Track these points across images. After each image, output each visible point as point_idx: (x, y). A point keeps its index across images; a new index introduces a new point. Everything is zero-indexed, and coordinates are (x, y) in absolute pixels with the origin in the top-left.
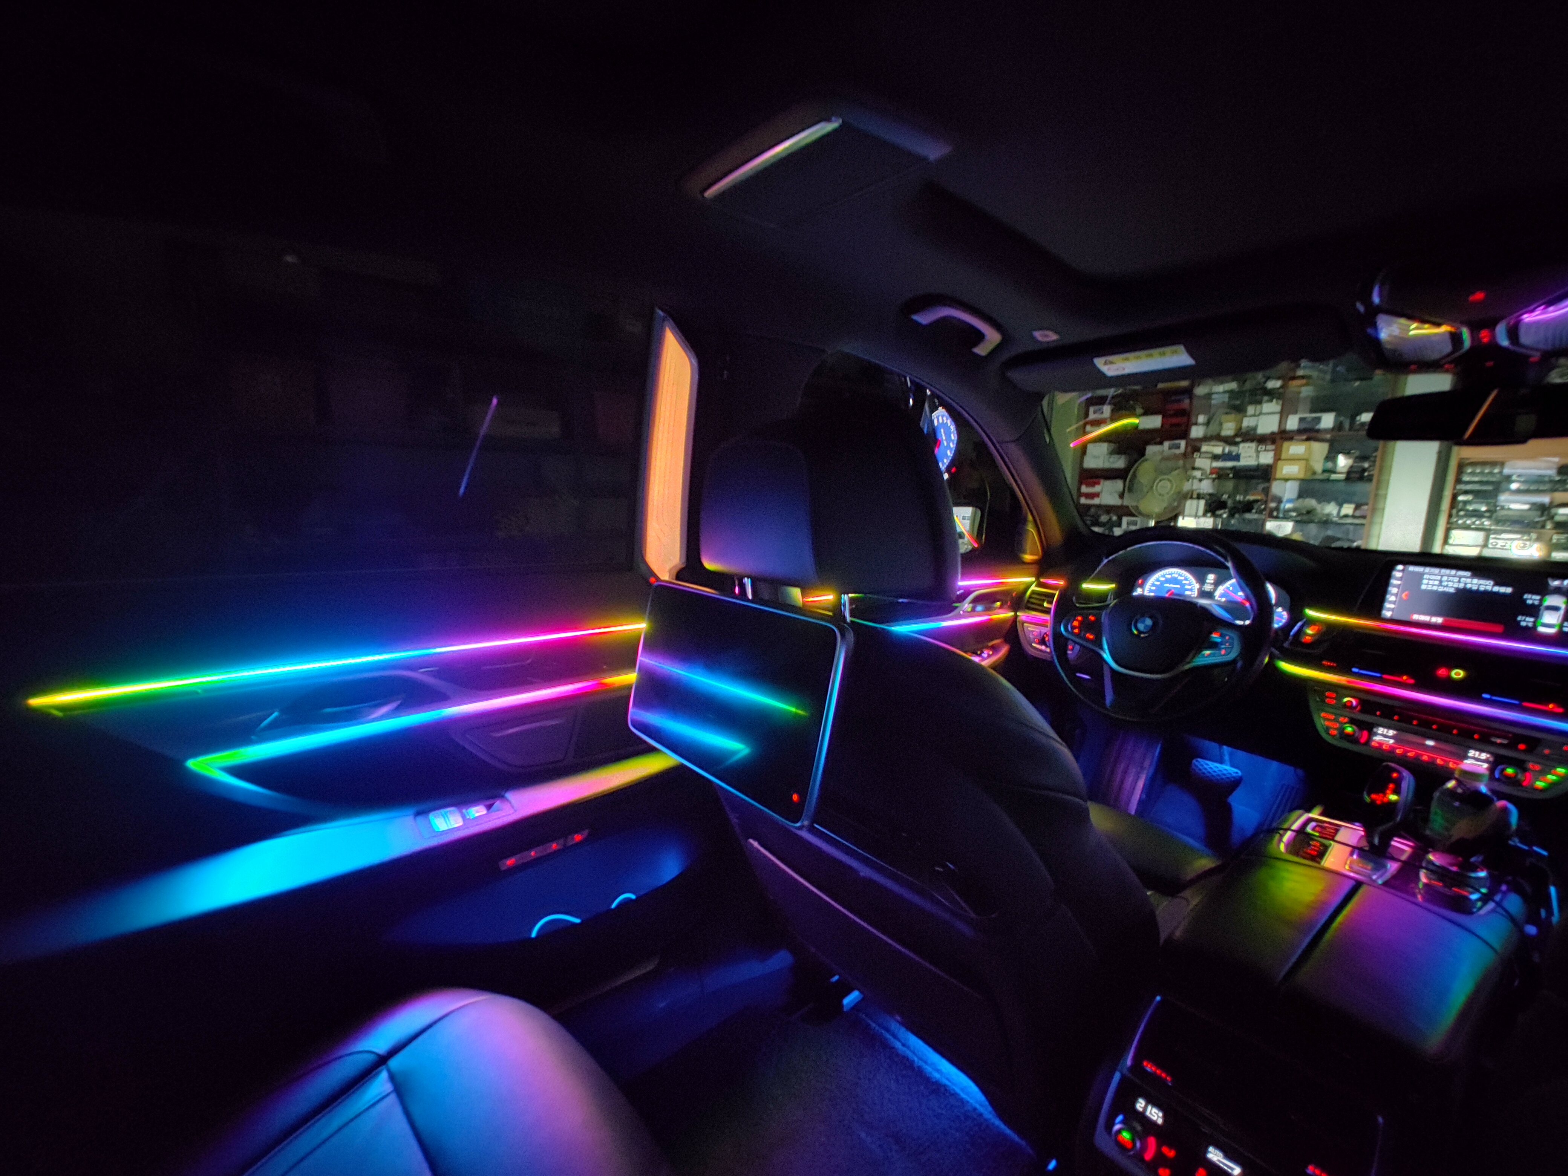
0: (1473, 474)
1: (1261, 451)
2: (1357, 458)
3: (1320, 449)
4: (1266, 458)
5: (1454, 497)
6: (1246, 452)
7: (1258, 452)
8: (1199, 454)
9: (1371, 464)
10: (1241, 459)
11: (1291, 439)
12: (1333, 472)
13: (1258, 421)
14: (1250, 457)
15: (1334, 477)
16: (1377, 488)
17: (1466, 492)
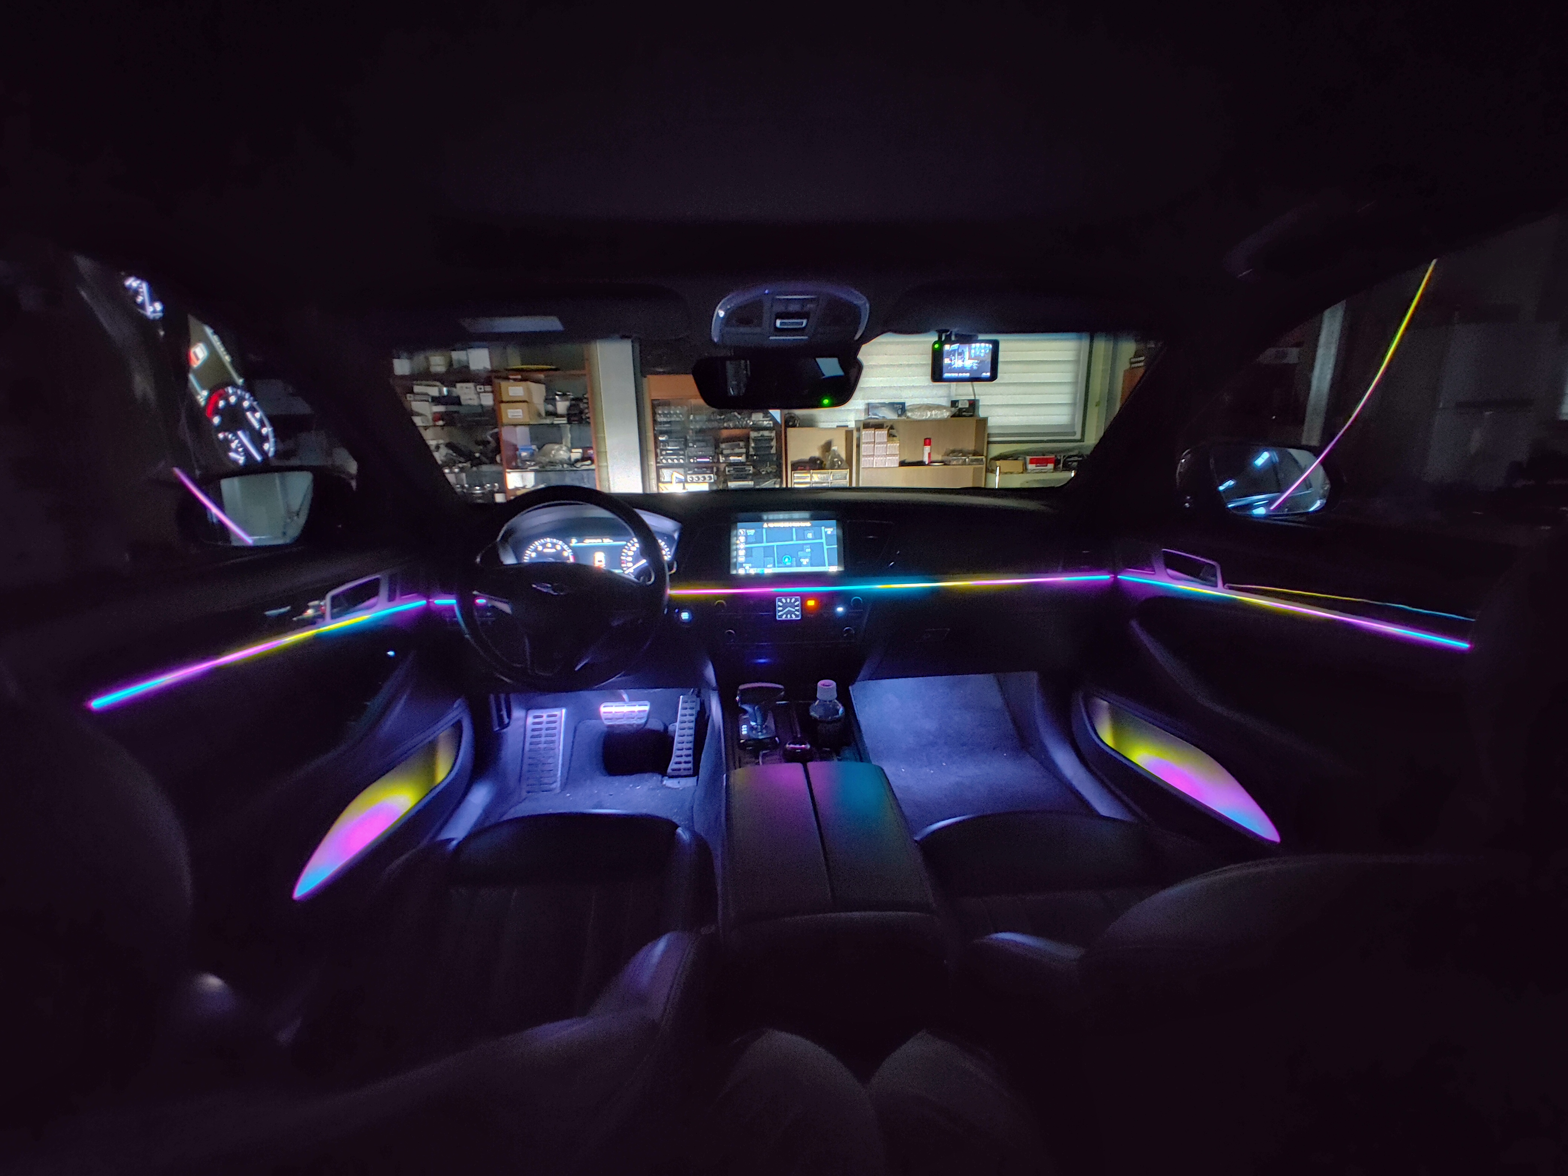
0: (665, 415)
1: (480, 392)
2: (573, 399)
3: (538, 391)
4: (488, 400)
5: (656, 438)
6: (465, 394)
7: (479, 393)
8: (412, 395)
9: (586, 405)
10: (463, 402)
11: (508, 379)
12: (554, 414)
13: (467, 355)
14: (471, 399)
15: (557, 421)
16: (596, 432)
17: (662, 433)
